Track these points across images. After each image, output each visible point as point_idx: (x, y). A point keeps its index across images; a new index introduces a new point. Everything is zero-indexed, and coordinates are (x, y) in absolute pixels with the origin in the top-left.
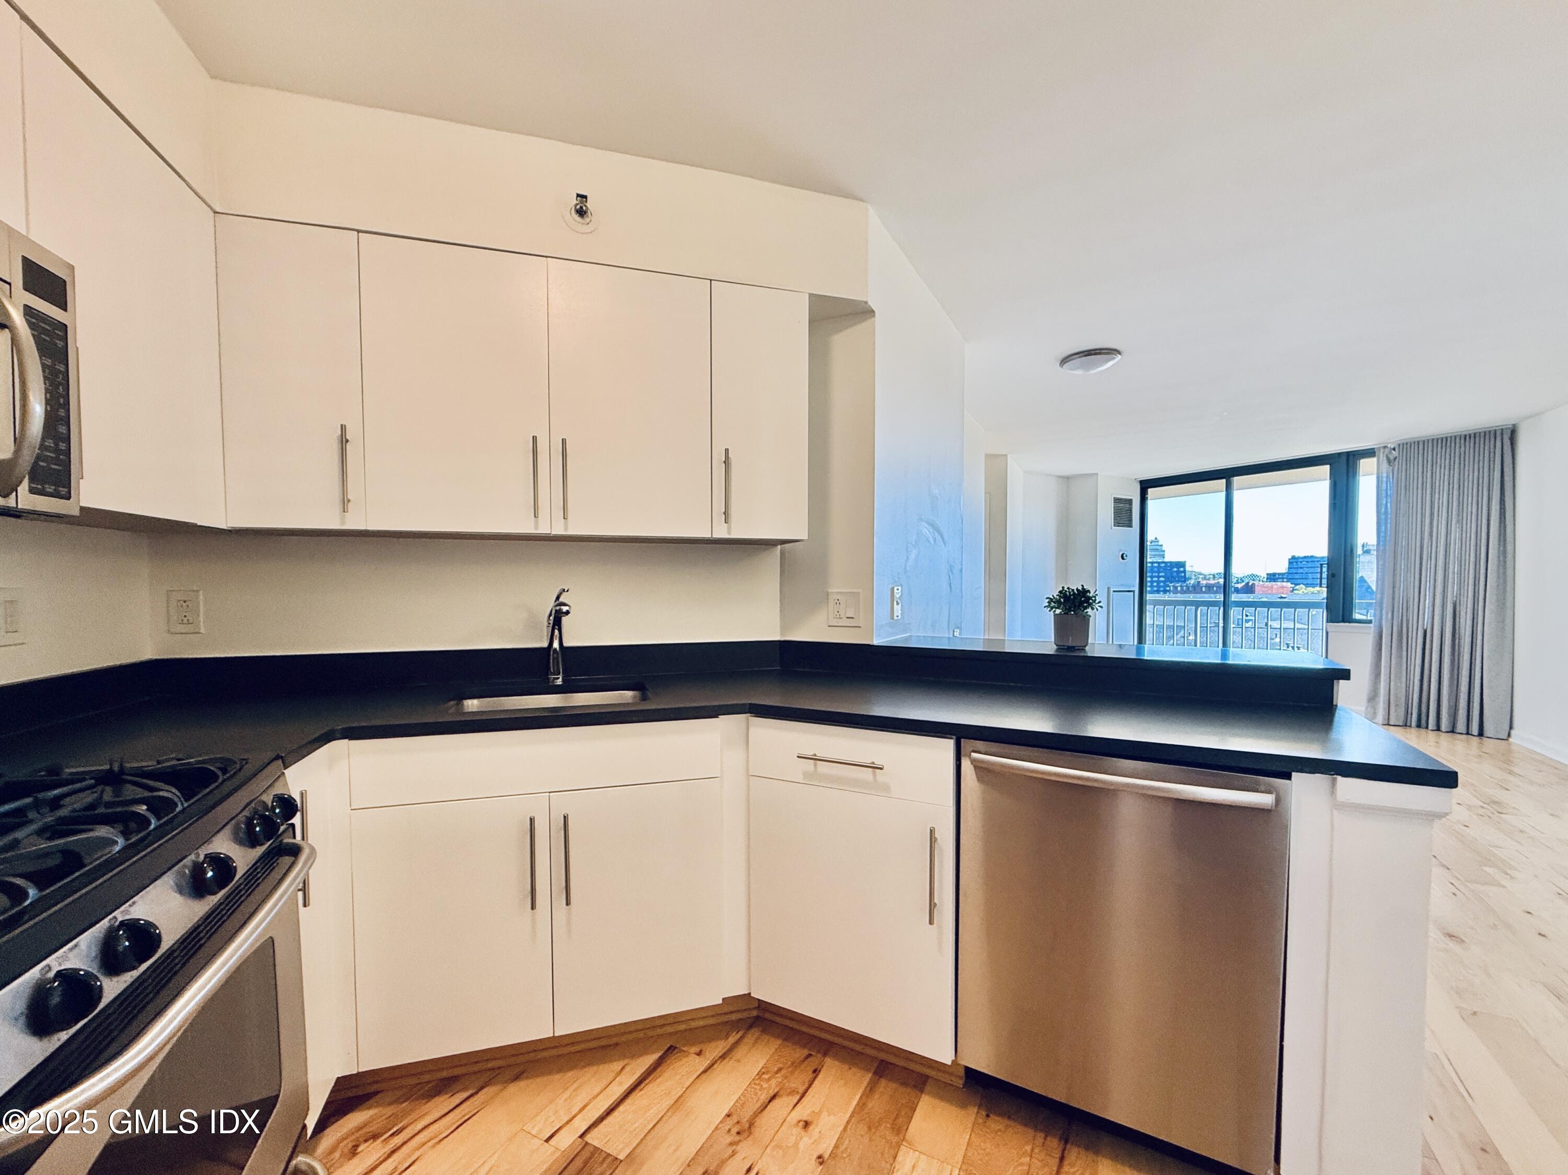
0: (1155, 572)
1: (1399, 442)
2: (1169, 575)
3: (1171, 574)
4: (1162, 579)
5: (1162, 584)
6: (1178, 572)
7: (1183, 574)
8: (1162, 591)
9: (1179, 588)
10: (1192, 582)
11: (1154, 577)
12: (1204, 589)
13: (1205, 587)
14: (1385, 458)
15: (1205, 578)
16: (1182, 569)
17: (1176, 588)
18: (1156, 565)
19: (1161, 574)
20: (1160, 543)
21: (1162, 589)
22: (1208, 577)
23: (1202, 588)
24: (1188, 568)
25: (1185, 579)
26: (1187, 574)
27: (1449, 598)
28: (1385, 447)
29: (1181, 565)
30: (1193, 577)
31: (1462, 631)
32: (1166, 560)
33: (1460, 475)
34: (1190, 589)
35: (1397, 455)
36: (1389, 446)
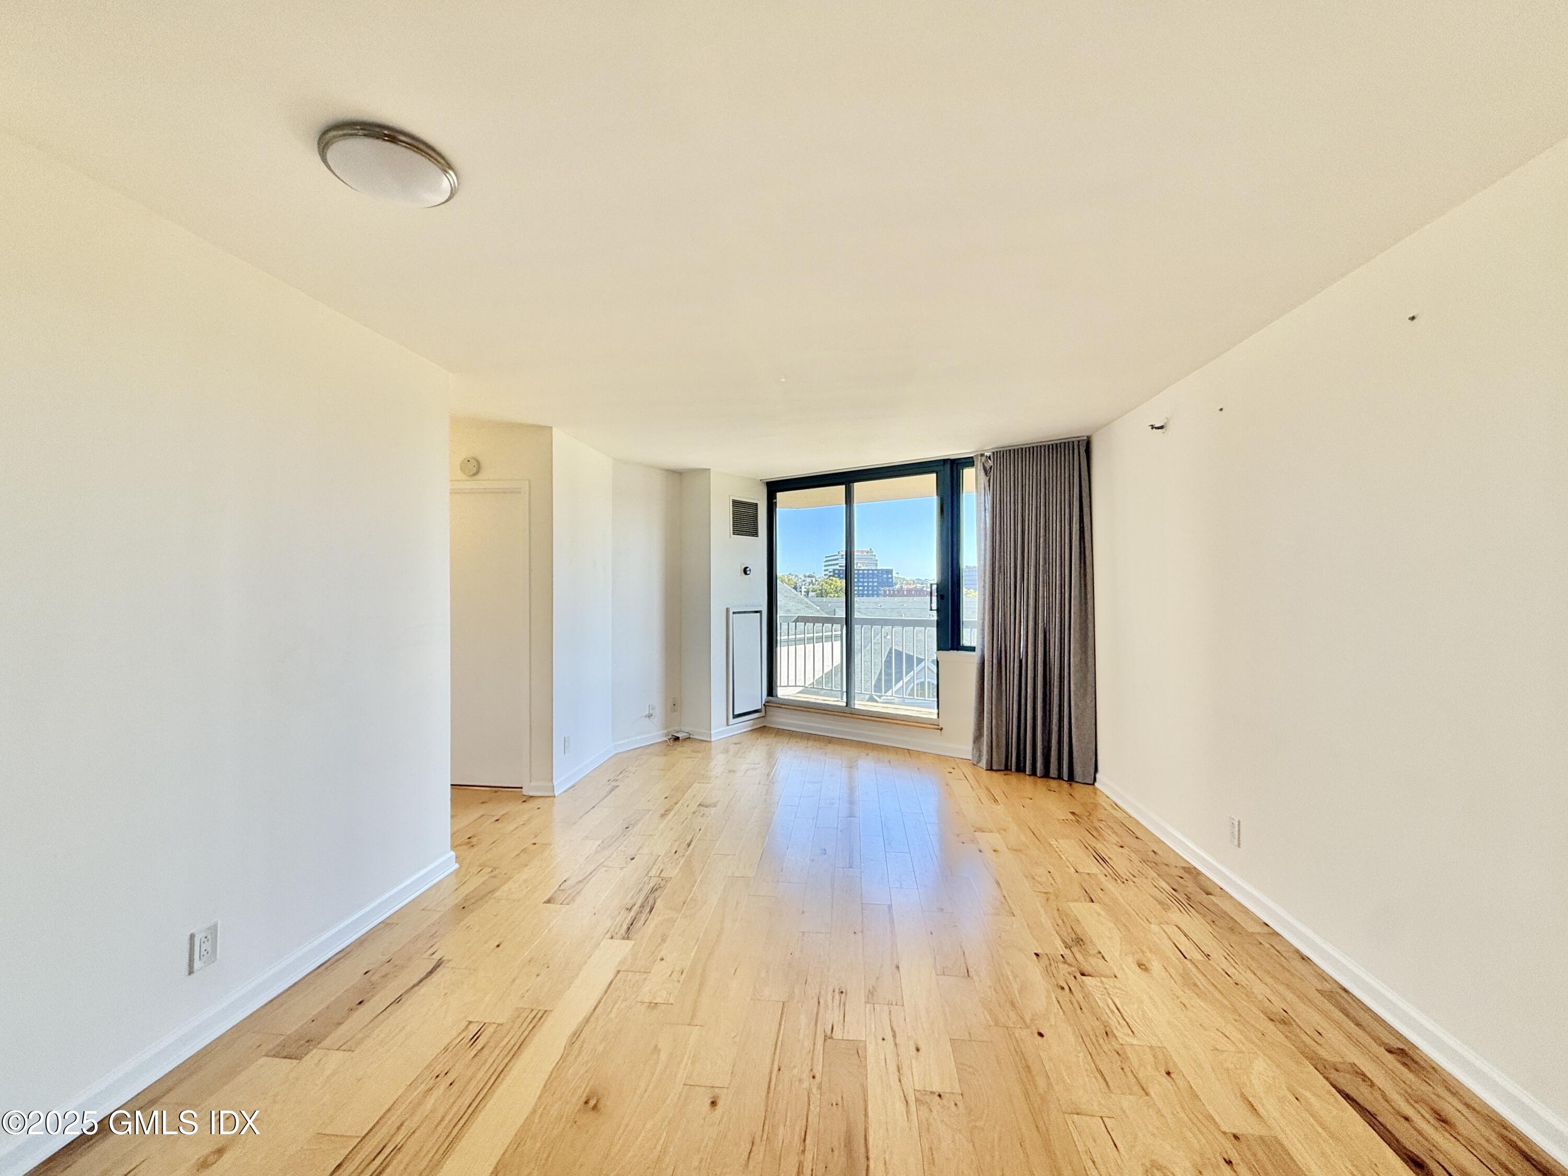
0: (870, 578)
1: (994, 450)
2: (880, 580)
3: (882, 580)
4: (875, 584)
5: (875, 588)
6: (888, 578)
7: (891, 580)
8: (876, 594)
9: (888, 592)
10: (898, 586)
11: (870, 582)
12: (905, 593)
13: (906, 590)
14: (982, 468)
15: (907, 584)
16: (890, 576)
17: (885, 592)
18: (871, 572)
19: (874, 580)
20: (874, 554)
21: (875, 592)
22: (909, 582)
23: (904, 591)
24: (894, 575)
25: (891, 584)
26: (894, 579)
27: (1040, 625)
28: (982, 455)
29: (889, 572)
30: (899, 582)
31: (1052, 660)
32: (879, 568)
33: (1045, 489)
34: (896, 593)
35: (992, 464)
36: (986, 454)
